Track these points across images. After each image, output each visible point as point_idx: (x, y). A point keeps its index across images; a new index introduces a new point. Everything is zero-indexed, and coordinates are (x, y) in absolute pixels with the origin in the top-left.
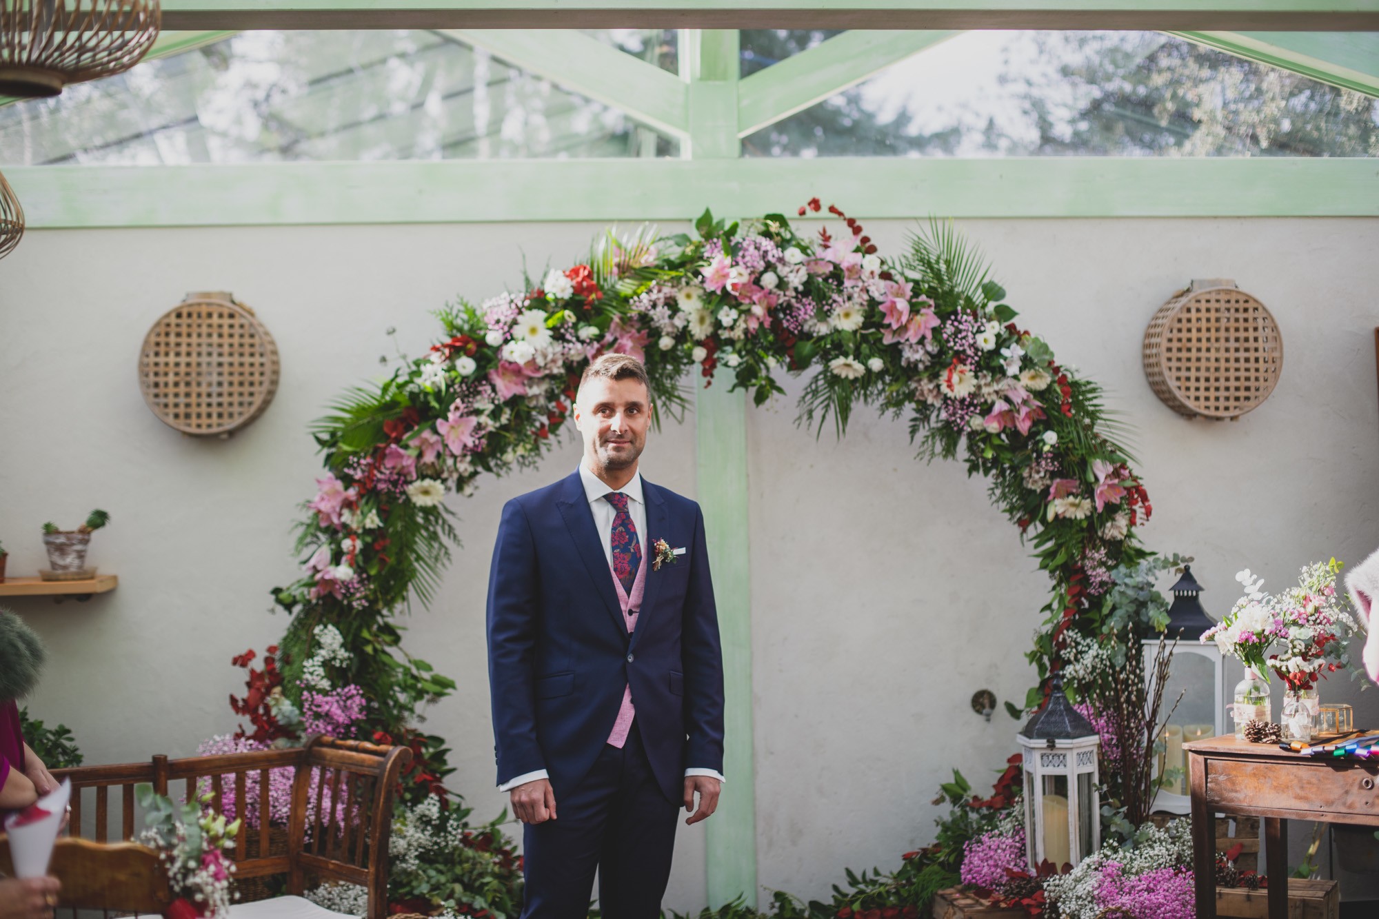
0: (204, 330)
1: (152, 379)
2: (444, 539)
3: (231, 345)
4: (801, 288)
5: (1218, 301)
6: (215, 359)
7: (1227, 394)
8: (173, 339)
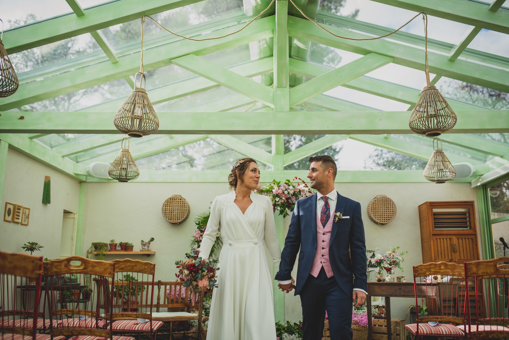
0: (175, 202)
1: (164, 211)
2: (220, 244)
3: (180, 205)
4: (292, 194)
5: (382, 199)
6: (177, 208)
7: (384, 219)
8: (169, 204)
